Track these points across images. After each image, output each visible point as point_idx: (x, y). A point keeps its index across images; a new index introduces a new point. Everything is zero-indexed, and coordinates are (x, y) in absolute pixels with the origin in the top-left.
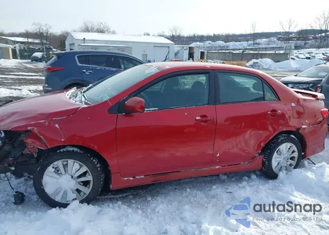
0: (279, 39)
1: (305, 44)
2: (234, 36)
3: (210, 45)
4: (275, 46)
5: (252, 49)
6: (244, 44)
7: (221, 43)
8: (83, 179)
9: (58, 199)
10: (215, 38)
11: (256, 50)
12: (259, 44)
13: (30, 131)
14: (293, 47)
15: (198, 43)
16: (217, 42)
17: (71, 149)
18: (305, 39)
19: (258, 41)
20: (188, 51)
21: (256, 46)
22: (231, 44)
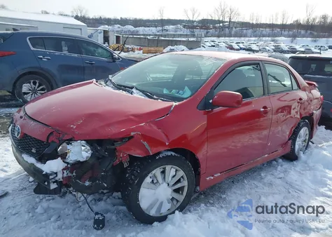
0: (184, 27)
1: (207, 33)
2: (141, 21)
3: (119, 30)
4: (182, 33)
5: (161, 36)
6: (153, 30)
7: (130, 28)
8: (179, 185)
9: (153, 213)
10: (123, 22)
11: (165, 36)
12: (167, 31)
13: (132, 137)
14: (203, 36)
15: (107, 26)
16: (126, 26)
17: (169, 153)
18: (207, 28)
19: (166, 27)
20: (102, 34)
21: (165, 33)
22: (141, 30)
